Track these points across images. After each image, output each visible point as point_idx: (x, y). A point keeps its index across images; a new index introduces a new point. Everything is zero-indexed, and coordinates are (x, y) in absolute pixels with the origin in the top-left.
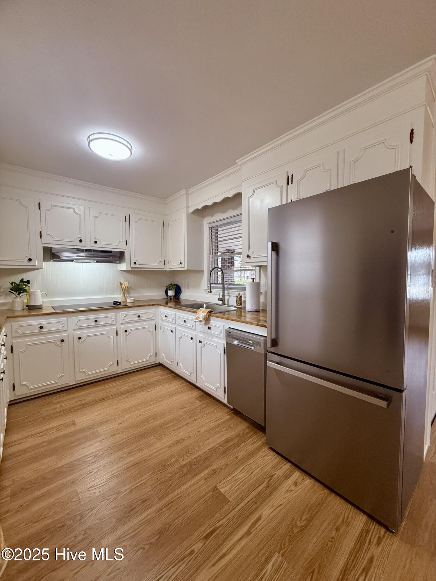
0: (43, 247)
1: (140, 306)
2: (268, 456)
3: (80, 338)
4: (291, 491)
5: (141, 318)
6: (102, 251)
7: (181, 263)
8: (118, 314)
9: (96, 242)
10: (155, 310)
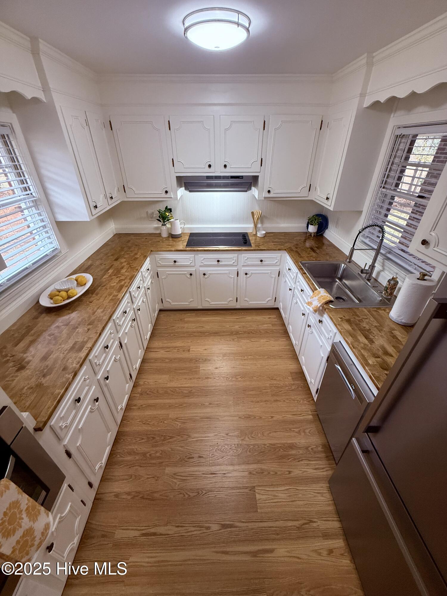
0: (177, 177)
1: (264, 250)
2: (322, 496)
3: (204, 274)
4: (320, 554)
5: (264, 263)
6: (232, 177)
7: (327, 198)
8: (240, 256)
9: (225, 166)
10: (281, 255)
